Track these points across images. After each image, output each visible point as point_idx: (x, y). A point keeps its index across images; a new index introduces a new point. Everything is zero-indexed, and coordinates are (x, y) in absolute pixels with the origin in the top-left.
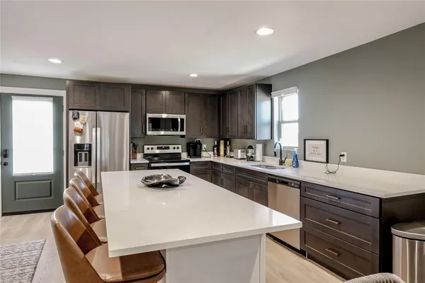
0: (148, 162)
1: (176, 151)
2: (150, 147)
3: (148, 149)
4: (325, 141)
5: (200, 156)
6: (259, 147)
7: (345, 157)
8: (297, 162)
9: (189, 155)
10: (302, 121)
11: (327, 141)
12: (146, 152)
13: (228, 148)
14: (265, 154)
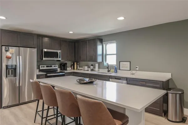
0: (45, 73)
1: (55, 68)
2: (43, 66)
3: (42, 67)
4: (129, 62)
5: (66, 70)
6: (97, 65)
7: (138, 68)
8: (117, 71)
9: (61, 69)
10: (118, 54)
11: (130, 62)
12: (41, 68)
13: (78, 66)
14: (99, 68)
